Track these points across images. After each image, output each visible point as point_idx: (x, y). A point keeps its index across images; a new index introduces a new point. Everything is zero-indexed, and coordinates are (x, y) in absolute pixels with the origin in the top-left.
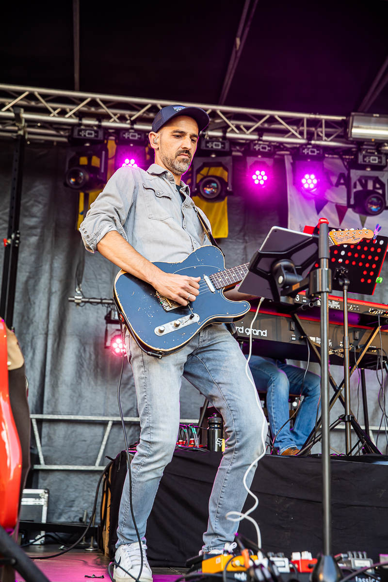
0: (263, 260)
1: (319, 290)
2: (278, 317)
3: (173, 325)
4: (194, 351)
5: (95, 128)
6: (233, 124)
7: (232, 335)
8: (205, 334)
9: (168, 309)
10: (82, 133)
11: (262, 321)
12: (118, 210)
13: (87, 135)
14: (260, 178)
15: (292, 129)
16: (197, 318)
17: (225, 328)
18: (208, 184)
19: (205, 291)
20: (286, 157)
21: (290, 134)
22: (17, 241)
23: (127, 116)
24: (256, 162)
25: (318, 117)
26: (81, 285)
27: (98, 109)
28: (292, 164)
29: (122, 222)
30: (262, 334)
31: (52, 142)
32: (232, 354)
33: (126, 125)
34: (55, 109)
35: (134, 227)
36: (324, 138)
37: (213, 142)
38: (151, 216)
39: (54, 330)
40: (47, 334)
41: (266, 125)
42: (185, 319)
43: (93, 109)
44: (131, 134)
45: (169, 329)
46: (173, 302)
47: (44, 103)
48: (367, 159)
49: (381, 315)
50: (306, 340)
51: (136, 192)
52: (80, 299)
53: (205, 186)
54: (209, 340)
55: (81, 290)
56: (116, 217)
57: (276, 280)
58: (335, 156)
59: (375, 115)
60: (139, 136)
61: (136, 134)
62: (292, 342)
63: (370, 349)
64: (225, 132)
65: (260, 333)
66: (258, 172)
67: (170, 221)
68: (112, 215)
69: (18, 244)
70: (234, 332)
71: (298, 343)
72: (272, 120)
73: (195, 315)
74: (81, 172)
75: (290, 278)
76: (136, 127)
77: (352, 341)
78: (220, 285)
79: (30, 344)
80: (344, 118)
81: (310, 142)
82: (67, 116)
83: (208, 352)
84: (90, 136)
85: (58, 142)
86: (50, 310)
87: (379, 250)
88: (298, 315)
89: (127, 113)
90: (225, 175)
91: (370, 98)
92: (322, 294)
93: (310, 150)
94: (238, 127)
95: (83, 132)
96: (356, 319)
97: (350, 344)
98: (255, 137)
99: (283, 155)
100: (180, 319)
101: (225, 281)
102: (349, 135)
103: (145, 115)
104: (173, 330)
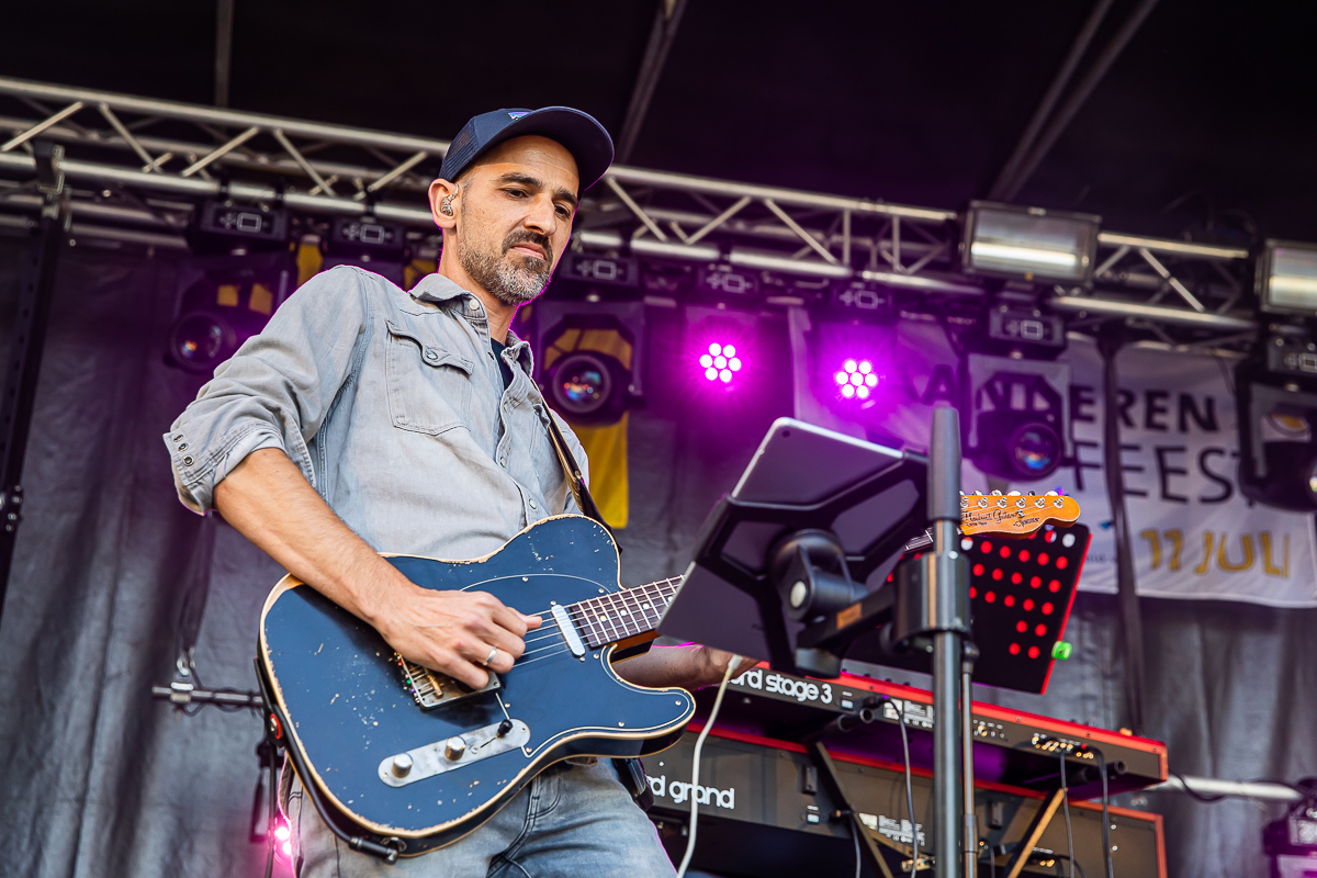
0: (742, 531)
1: (930, 621)
2: (769, 752)
3: (442, 754)
4: (512, 847)
5: (265, 208)
6: (651, 218)
7: (634, 799)
8: (548, 788)
9: (428, 702)
10: (228, 221)
11: (724, 760)
12: (295, 389)
13: (240, 226)
14: (721, 362)
15: (812, 239)
16: (520, 734)
17: (611, 774)
18: (575, 372)
19: (554, 650)
20: (792, 314)
21: (805, 251)
22: (12, 517)
23: (358, 183)
24: (710, 320)
25: (881, 208)
26: (192, 651)
27: (277, 160)
28: (807, 335)
29: (306, 427)
30: (720, 801)
31: (144, 247)
32: (635, 861)
33: (353, 206)
34: (155, 154)
35: (343, 448)
36: (898, 267)
37: (592, 260)
38: (400, 420)
39: (105, 787)
40: (81, 801)
41: (740, 226)
42: (484, 735)
43: (263, 160)
44: (365, 228)
45: (428, 766)
46: (447, 679)
47: (124, 137)
48: (1013, 328)
49: (1067, 755)
50: (849, 822)
51: (363, 343)
52: (187, 692)
53: (567, 377)
54: (561, 812)
55: (193, 664)
56: (289, 410)
57: (783, 596)
58: (927, 317)
59: (1034, 211)
60: (388, 235)
61: (380, 230)
62: (808, 829)
63: (1036, 857)
64: (627, 237)
65: (713, 797)
66: (715, 348)
67: (459, 436)
68: (274, 403)
69: (15, 524)
70: (642, 789)
71: (825, 831)
72: (757, 211)
73: (518, 725)
74: (216, 324)
75: (830, 589)
76: (382, 210)
77: (985, 831)
78: (601, 635)
79: (27, 831)
80: (952, 215)
81: (859, 274)
82: (188, 172)
83: (556, 854)
84: (249, 229)
85: (160, 249)
86: (99, 729)
87: (1062, 563)
88: (826, 747)
89: (357, 174)
90: (625, 354)
91: (1019, 167)
92: (939, 639)
93: (860, 294)
94: (664, 225)
95: (229, 215)
96: (995, 764)
97: (980, 840)
98: (708, 253)
99: (784, 309)
100: (466, 736)
101: (616, 621)
102: (965, 260)
103: (408, 182)
104: (440, 769)
